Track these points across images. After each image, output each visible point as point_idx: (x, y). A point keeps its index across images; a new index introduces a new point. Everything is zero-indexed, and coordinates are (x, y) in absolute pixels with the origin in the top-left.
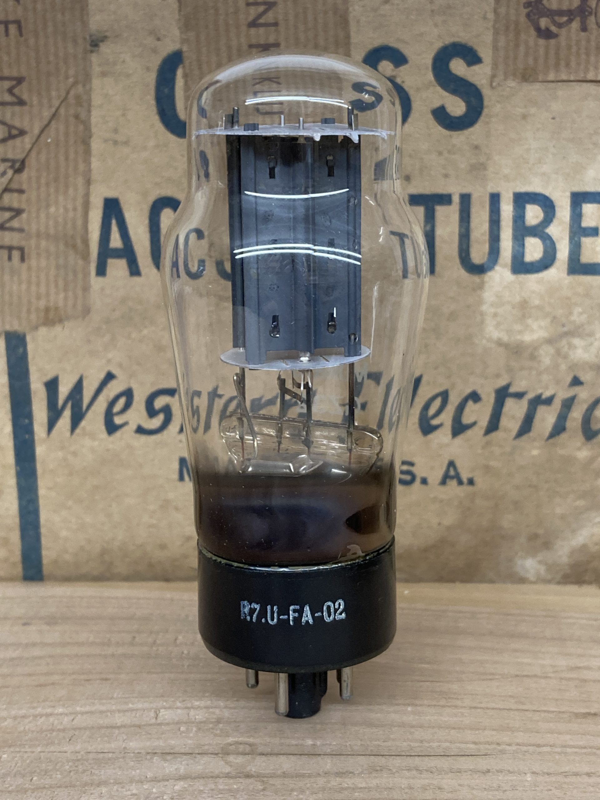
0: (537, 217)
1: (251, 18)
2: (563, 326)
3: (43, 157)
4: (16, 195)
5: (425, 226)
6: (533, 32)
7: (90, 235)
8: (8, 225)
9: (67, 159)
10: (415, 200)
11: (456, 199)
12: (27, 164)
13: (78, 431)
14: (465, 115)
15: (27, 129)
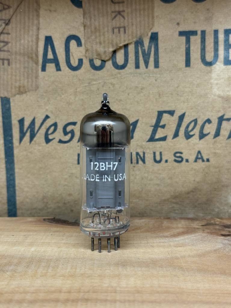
3: (18, 18)
4: (6, 35)
5: (186, 46)
7: (39, 53)
8: (2, 49)
9: (29, 19)
10: (181, 34)
11: (199, 33)
12: (11, 21)
13: (33, 142)
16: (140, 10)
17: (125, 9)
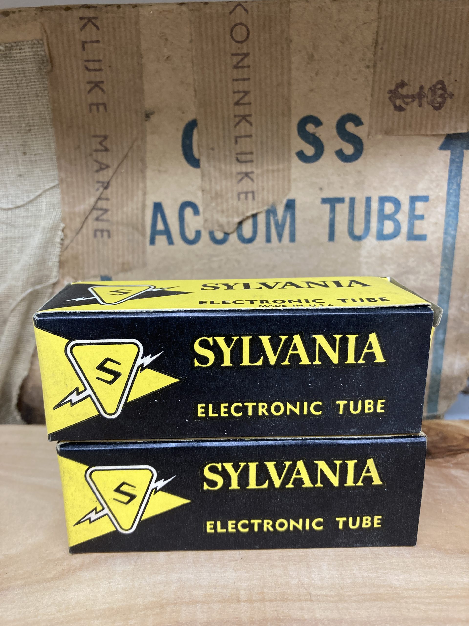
0: (391, 210)
1: (236, 100)
2: (404, 268)
3: (119, 180)
4: (104, 202)
5: (329, 216)
6: (392, 108)
7: (146, 224)
8: (101, 218)
9: (133, 180)
10: (325, 201)
11: (347, 200)
12: (110, 184)
14: (353, 154)
15: (110, 164)
16: (273, 171)
17: (254, 170)
